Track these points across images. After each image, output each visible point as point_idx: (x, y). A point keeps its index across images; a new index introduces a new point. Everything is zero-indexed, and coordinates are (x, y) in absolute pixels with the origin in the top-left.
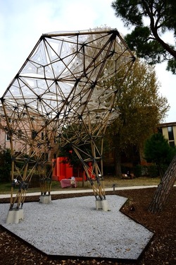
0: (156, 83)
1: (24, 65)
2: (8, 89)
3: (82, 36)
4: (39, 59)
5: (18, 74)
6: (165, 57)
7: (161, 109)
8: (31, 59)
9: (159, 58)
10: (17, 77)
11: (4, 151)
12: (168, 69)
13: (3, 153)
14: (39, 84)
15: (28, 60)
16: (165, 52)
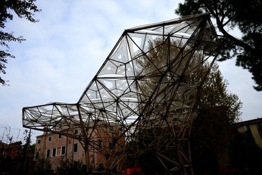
0: (223, 81)
1: (104, 64)
2: (85, 93)
3: (167, 26)
4: (120, 57)
5: (96, 76)
6: (235, 51)
7: (233, 107)
8: (111, 58)
9: (228, 54)
10: (95, 79)
11: (71, 165)
12: (238, 64)
13: (70, 167)
14: (118, 85)
15: (108, 59)
16: (234, 47)
